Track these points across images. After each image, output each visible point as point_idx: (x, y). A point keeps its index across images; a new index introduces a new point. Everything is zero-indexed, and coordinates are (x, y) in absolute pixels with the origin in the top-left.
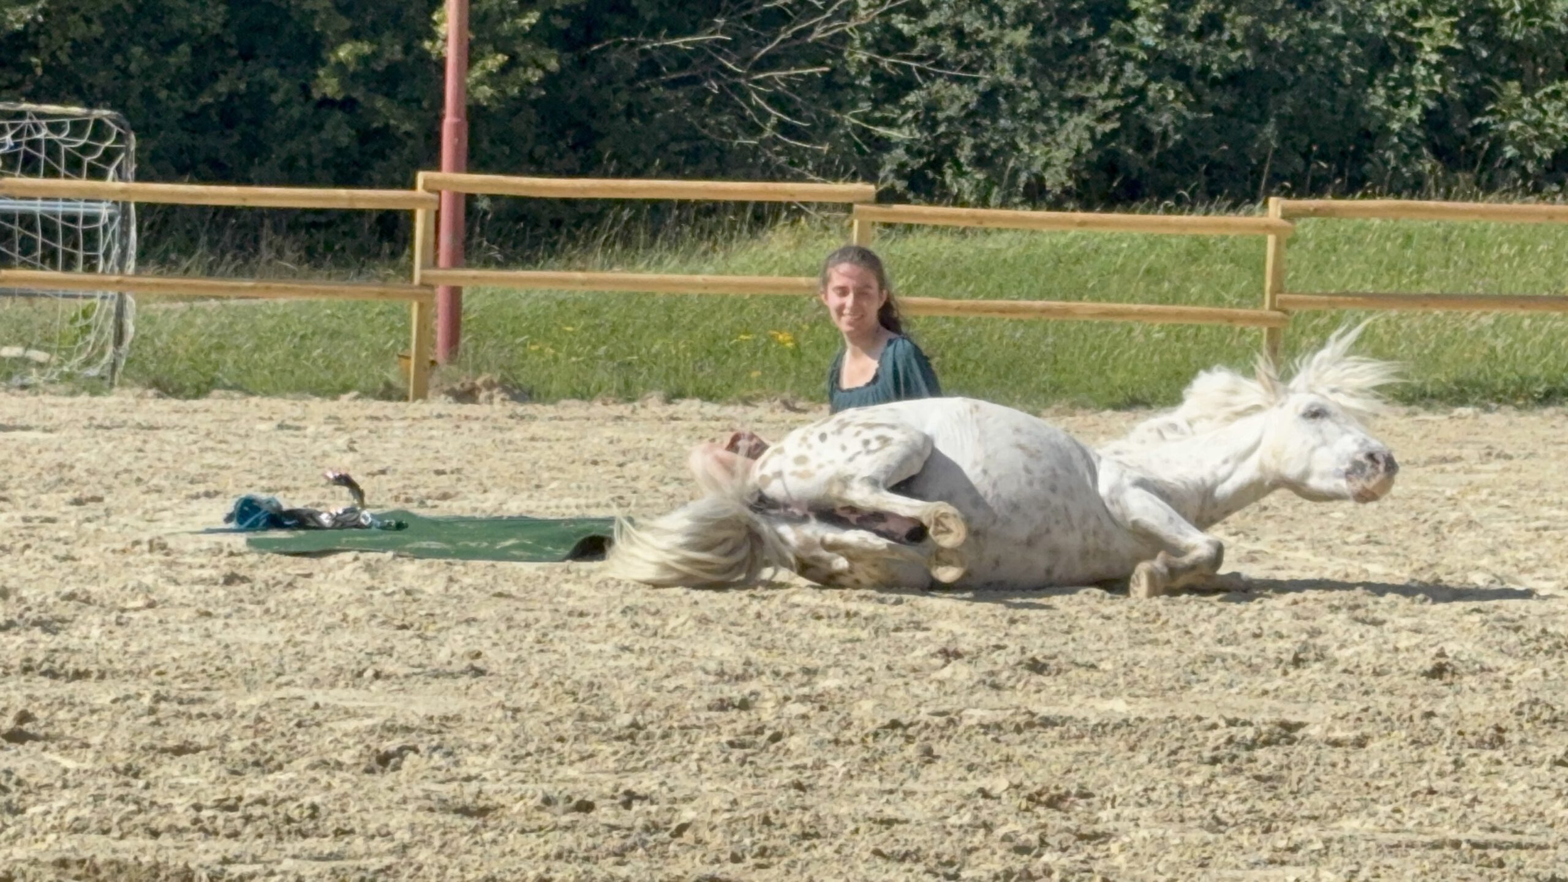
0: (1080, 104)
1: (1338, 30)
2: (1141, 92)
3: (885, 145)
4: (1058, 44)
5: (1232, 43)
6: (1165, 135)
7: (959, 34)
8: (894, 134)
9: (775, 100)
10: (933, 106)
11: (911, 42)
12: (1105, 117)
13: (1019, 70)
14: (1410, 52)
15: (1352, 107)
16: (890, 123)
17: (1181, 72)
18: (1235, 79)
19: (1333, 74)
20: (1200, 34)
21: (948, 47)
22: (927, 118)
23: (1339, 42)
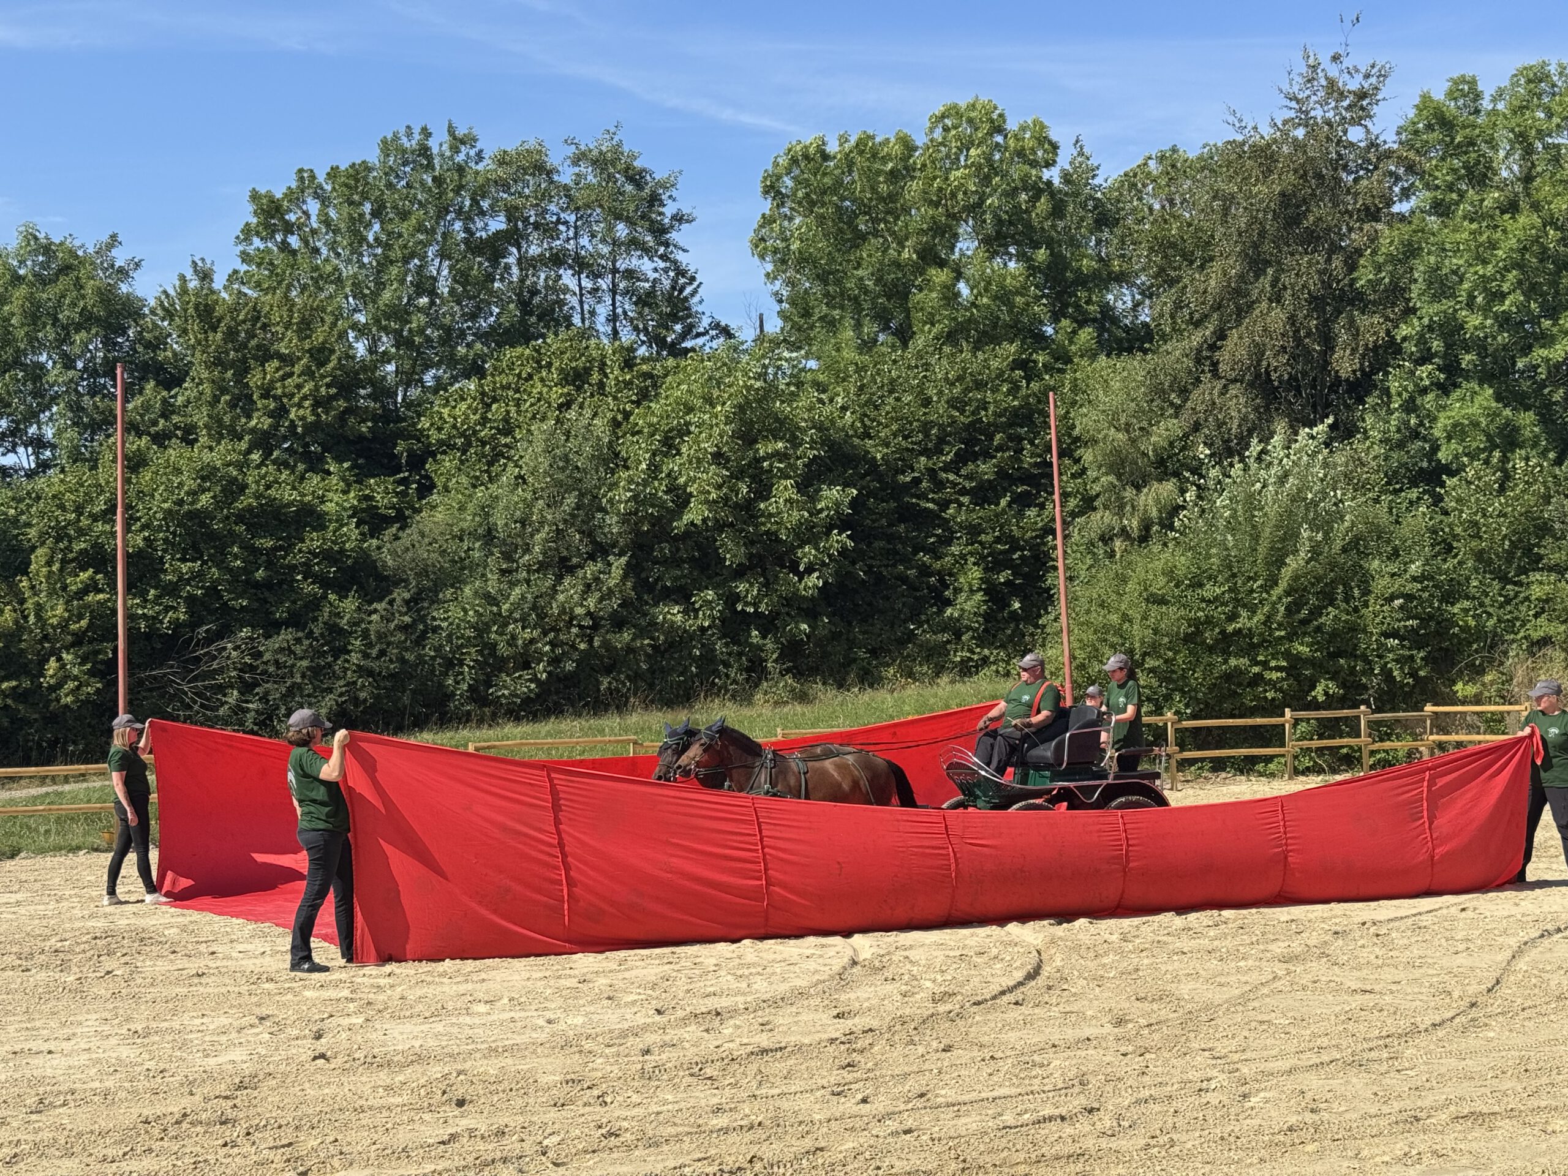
0: (330, 690)
1: (432, 653)
2: (355, 683)
3: (248, 710)
4: (318, 665)
5: (391, 661)
6: (365, 700)
7: (277, 662)
8: (250, 706)
9: (198, 694)
10: (267, 693)
11: (257, 667)
12: (341, 695)
13: (303, 676)
14: (461, 663)
15: (441, 685)
16: (247, 702)
17: (370, 673)
18: (392, 676)
19: (433, 671)
20: (378, 657)
21: (272, 669)
22: (264, 699)
23: (433, 658)
